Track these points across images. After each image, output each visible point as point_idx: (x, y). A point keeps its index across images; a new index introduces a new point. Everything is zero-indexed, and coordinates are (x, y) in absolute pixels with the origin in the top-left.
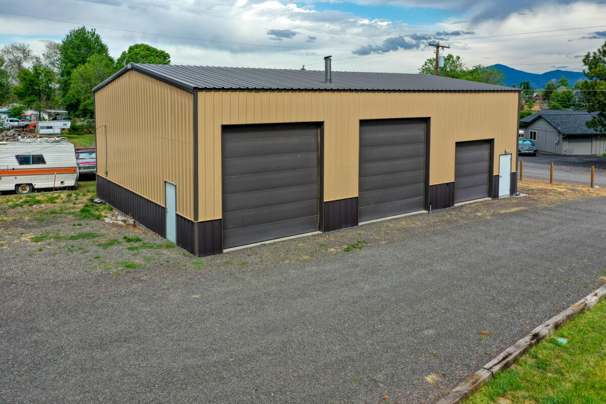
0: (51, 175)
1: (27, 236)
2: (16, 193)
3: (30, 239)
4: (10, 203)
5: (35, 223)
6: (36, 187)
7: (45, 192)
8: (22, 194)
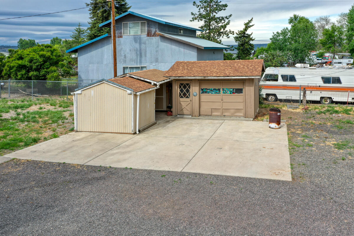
0: (346, 93)
1: (331, 141)
2: (321, 103)
3: (333, 144)
4: (317, 110)
5: (336, 130)
6: (334, 100)
7: (341, 105)
8: (325, 104)
